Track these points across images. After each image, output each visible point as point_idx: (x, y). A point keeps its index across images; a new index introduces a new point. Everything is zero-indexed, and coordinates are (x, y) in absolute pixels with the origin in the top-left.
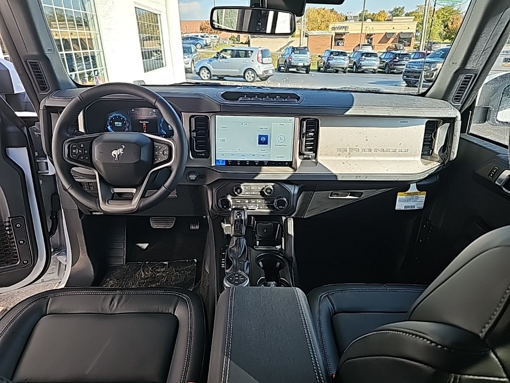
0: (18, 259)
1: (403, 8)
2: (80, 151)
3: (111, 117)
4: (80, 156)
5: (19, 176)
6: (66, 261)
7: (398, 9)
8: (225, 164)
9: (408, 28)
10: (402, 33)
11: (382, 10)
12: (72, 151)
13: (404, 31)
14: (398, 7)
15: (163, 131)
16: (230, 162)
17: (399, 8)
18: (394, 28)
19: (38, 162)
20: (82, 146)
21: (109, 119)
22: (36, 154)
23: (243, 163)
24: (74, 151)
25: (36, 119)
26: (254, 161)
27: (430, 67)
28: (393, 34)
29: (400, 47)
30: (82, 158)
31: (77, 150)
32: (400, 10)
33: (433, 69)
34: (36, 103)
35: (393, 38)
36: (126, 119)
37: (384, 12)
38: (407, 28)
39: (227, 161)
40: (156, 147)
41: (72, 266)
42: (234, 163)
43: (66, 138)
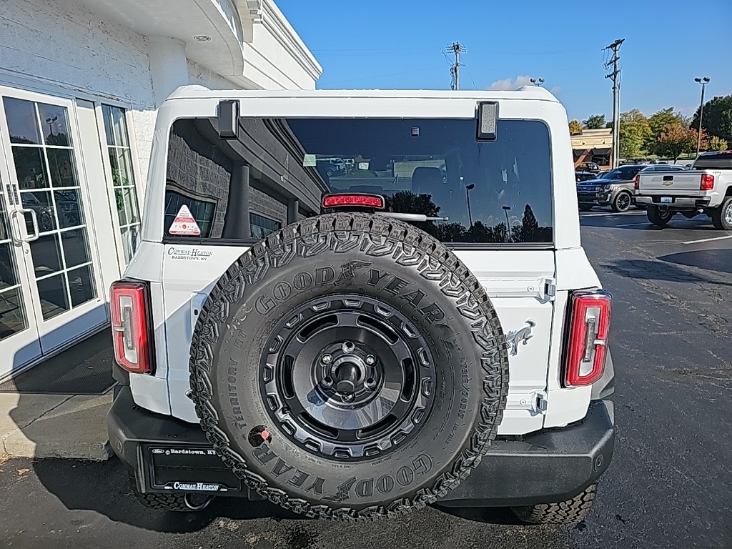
1: (603, 117)
7: (595, 119)
9: (604, 143)
10: (595, 149)
11: (574, 120)
13: (598, 147)
14: (595, 116)
17: (597, 117)
18: (584, 144)
27: (603, 188)
28: (584, 150)
29: (593, 167)
32: (598, 119)
33: (606, 191)
35: (584, 156)
37: (576, 122)
38: (602, 143)
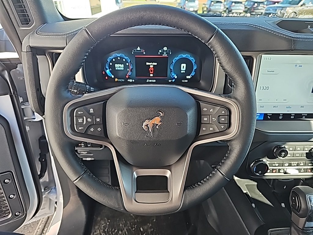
0: (10, 212)
2: (89, 120)
3: (111, 58)
4: (89, 127)
5: (3, 129)
6: (56, 198)
8: (262, 119)
12: (77, 121)
15: (173, 74)
16: (270, 116)
19: (23, 109)
20: (92, 111)
21: (109, 61)
22: (21, 100)
23: (287, 117)
24: (80, 120)
25: (18, 61)
26: (301, 114)
30: (92, 129)
31: (85, 118)
34: (17, 41)
36: (129, 61)
39: (266, 115)
40: (205, 109)
41: (64, 208)
42: (275, 117)
43: (67, 101)
